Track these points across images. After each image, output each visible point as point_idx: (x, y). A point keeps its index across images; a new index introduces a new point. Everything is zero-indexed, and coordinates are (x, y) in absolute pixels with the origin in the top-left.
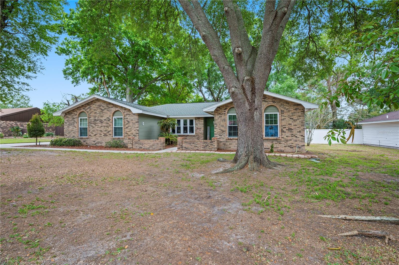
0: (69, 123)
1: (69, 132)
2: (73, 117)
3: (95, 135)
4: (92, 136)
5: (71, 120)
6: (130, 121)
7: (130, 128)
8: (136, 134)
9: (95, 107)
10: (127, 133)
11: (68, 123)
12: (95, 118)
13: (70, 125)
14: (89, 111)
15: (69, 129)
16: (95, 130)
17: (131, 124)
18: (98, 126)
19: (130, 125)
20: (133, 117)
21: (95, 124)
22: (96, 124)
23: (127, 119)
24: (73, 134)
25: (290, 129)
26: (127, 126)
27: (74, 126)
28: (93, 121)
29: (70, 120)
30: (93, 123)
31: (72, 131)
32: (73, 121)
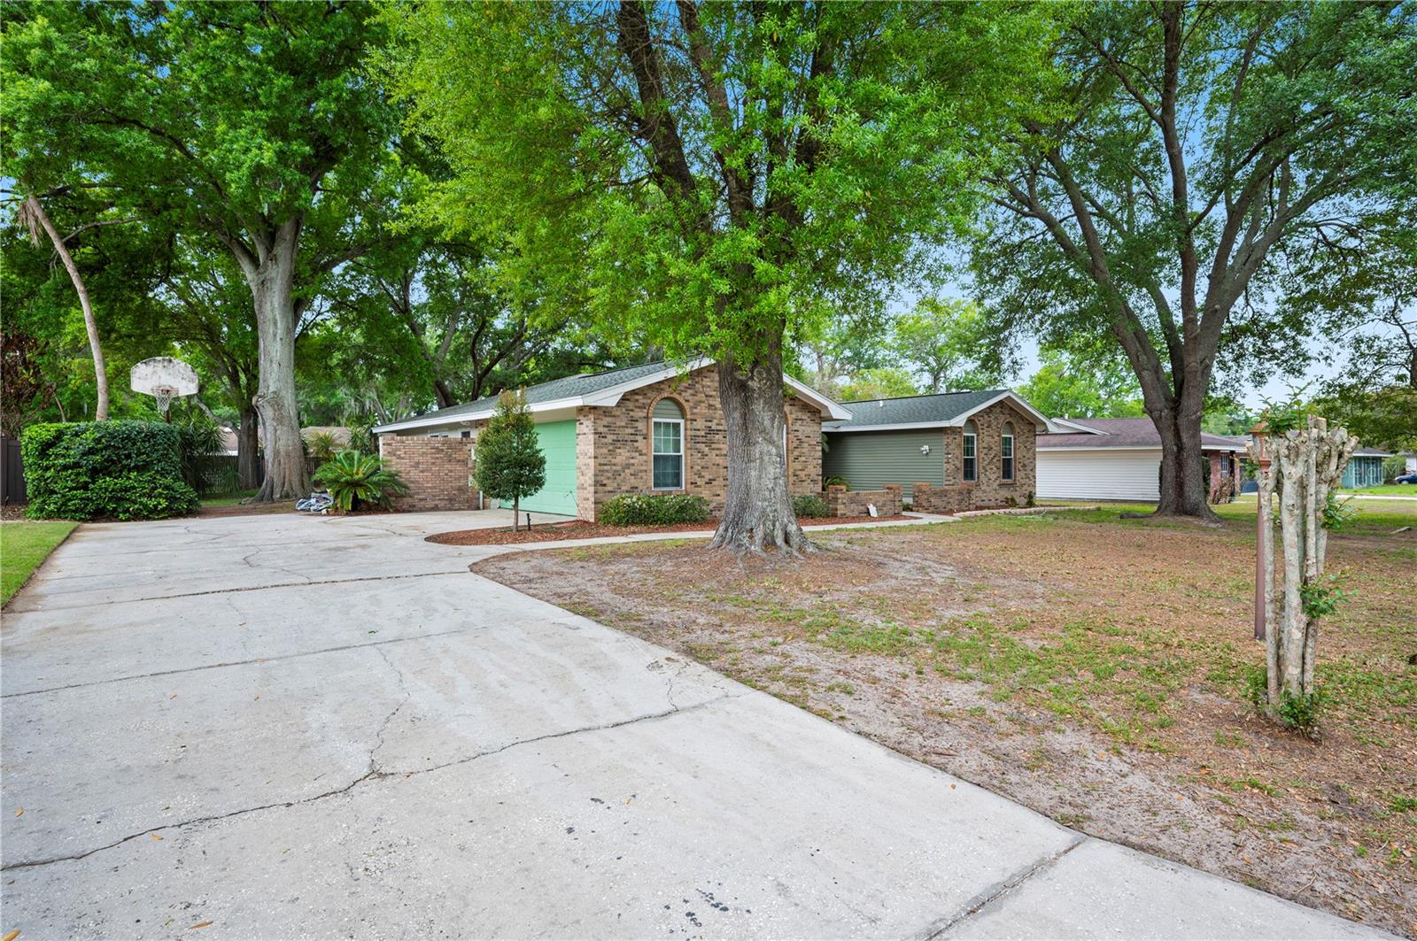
0: (615, 437)
1: (617, 474)
2: (631, 413)
3: (709, 482)
4: (700, 486)
5: (623, 424)
6: (804, 439)
7: (804, 459)
8: (816, 478)
9: (709, 387)
10: (798, 473)
11: (610, 438)
12: (710, 424)
13: (619, 444)
14: (690, 398)
15: (613, 461)
16: (710, 465)
17: (806, 448)
18: (718, 452)
19: (804, 450)
20: (810, 429)
21: (709, 444)
22: (713, 446)
23: (796, 434)
24: (633, 481)
25: (1024, 466)
26: (796, 453)
27: (637, 450)
28: (703, 433)
29: (618, 424)
30: (704, 440)
31: (628, 466)
32: (632, 431)
